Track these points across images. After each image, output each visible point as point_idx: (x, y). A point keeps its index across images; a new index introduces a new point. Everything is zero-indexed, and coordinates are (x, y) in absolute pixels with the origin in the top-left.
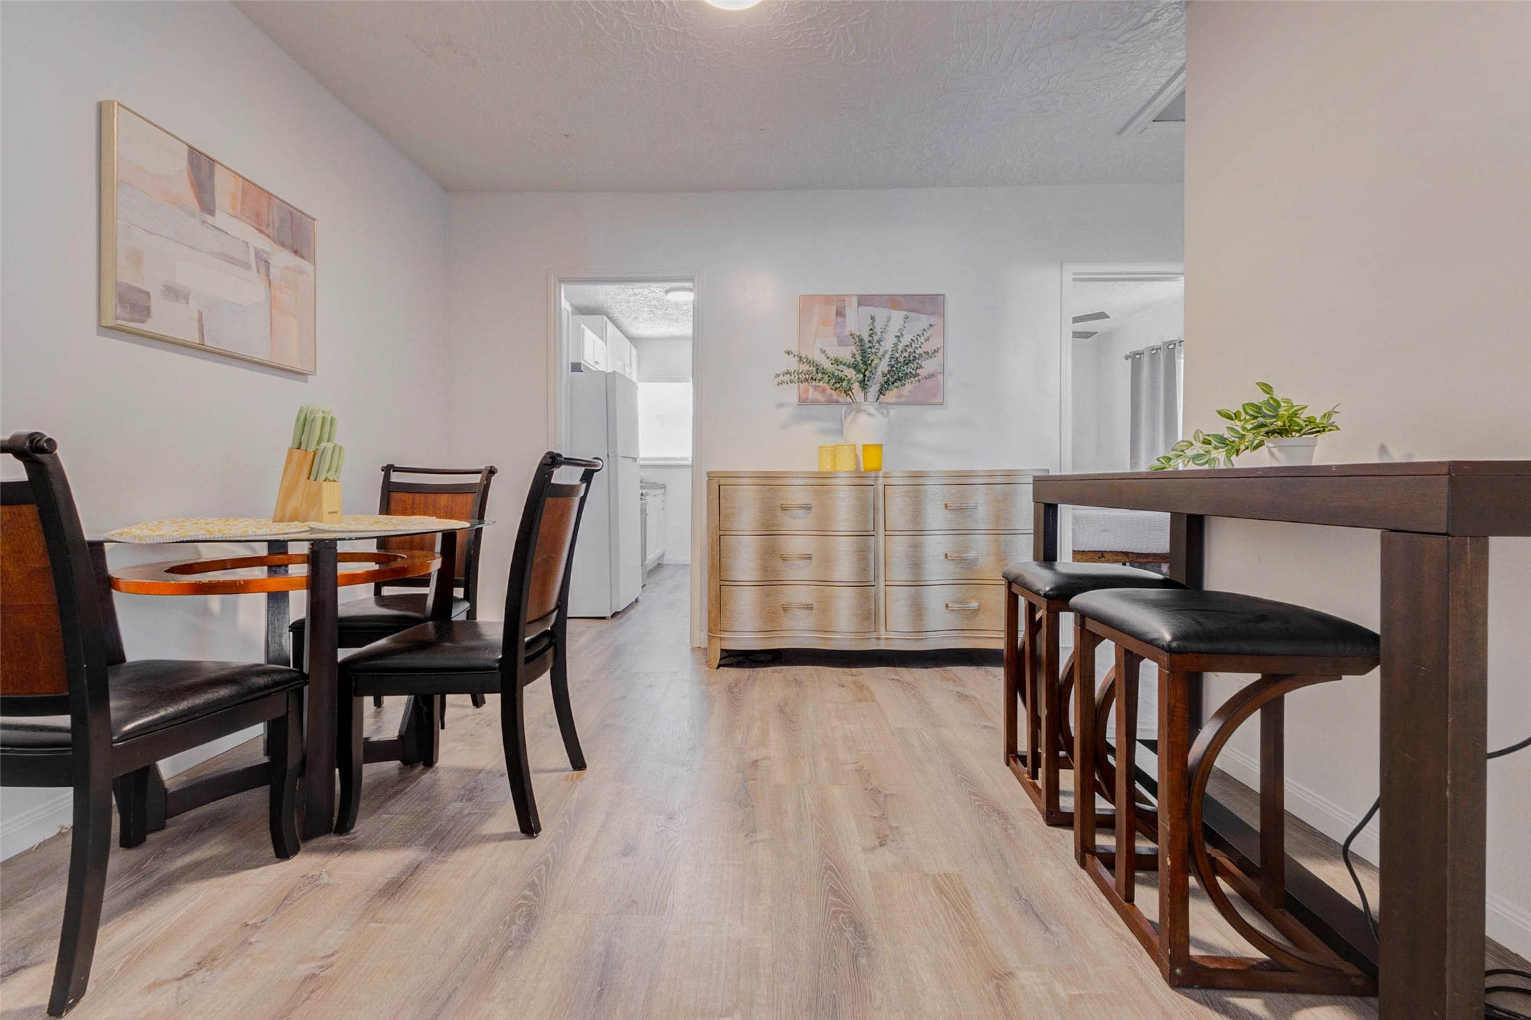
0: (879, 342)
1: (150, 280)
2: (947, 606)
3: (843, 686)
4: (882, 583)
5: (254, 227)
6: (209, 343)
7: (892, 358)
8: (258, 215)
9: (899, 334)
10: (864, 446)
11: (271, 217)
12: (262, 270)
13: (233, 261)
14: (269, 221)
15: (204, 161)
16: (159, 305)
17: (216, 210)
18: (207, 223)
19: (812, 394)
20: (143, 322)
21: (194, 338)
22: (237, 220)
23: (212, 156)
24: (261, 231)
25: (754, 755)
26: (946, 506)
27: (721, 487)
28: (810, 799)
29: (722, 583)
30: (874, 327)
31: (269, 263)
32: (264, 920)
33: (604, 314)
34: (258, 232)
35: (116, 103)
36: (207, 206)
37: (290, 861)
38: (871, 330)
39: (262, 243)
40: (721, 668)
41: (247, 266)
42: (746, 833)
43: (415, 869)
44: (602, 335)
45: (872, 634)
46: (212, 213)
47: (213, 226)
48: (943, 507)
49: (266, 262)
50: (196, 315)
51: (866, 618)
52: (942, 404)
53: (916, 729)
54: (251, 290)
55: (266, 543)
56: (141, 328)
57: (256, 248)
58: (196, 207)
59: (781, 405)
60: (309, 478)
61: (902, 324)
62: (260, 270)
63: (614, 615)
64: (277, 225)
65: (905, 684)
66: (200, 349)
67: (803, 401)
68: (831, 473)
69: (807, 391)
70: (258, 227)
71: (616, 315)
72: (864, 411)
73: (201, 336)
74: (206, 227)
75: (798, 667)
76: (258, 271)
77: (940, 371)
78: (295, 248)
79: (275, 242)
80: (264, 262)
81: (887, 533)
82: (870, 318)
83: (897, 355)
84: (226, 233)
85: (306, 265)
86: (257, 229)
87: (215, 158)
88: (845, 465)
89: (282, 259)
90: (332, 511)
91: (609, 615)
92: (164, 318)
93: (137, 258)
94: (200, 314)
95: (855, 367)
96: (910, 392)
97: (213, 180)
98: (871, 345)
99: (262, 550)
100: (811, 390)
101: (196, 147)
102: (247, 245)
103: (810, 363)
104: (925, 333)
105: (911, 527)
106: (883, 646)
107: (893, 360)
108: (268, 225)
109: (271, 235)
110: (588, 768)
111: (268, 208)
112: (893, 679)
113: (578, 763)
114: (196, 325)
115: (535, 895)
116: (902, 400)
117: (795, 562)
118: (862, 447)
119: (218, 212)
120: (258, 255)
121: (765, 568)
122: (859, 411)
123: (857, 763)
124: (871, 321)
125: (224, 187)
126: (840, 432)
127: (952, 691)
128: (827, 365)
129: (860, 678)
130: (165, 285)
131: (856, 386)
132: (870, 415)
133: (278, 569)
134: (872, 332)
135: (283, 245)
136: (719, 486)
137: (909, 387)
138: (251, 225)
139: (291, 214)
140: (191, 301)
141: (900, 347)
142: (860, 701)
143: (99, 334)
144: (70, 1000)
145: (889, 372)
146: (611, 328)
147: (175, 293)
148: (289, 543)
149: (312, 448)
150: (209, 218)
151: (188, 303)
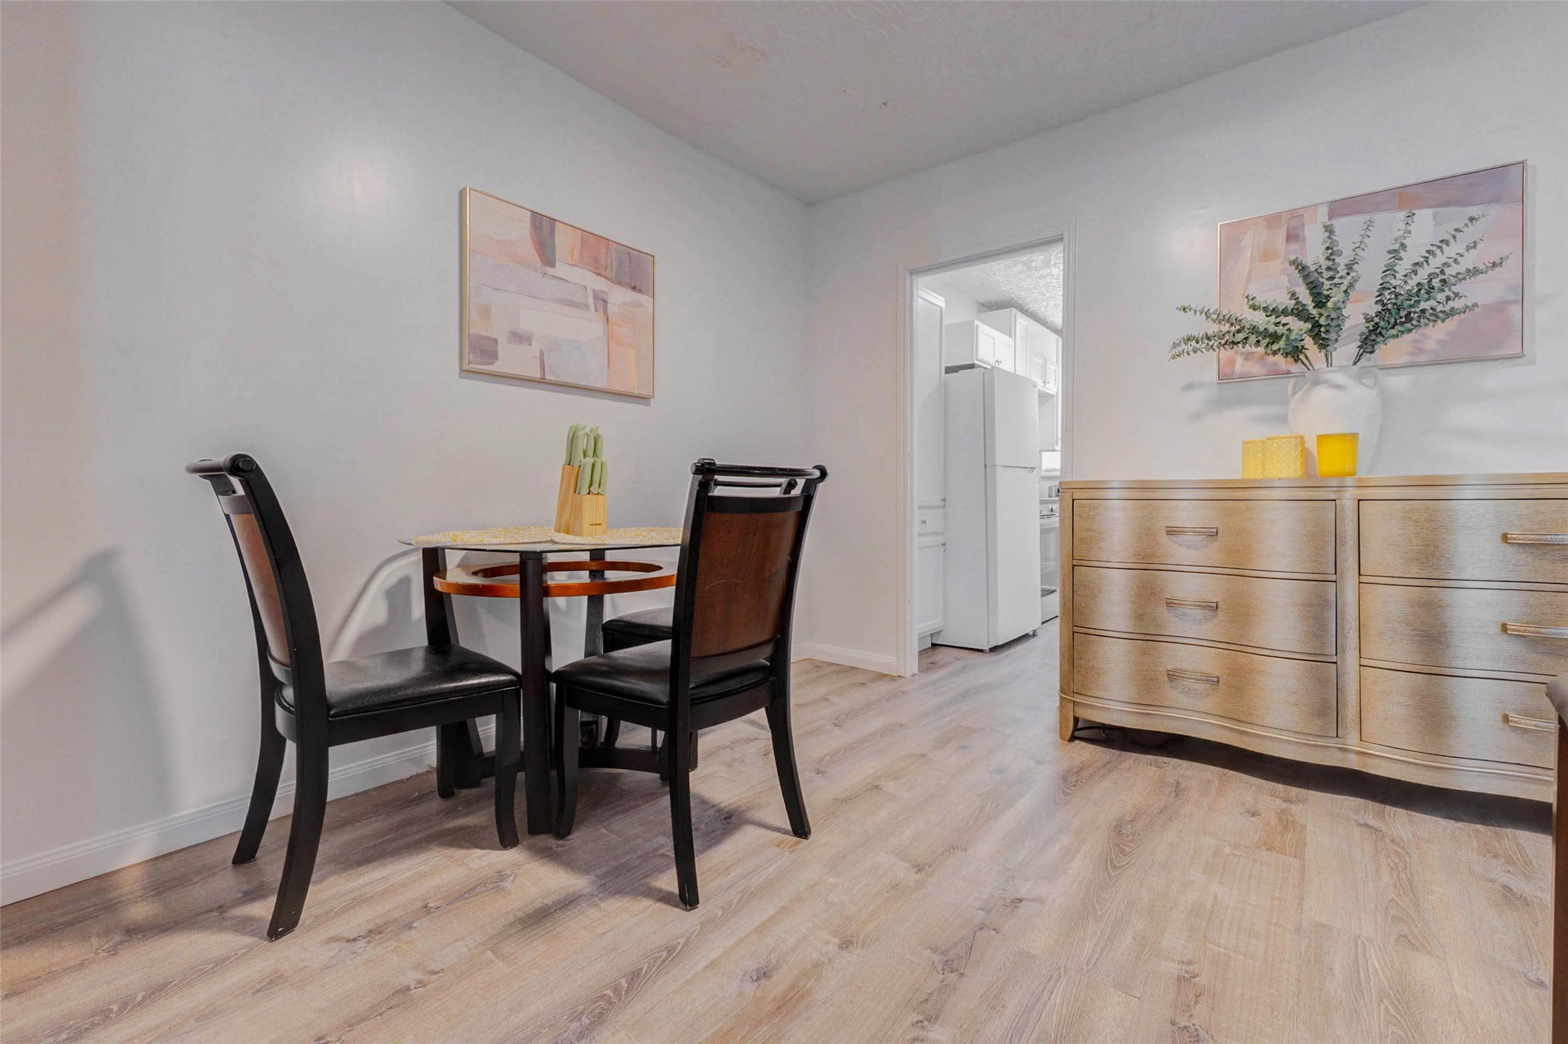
0: (1350, 267)
1: (498, 329)
2: (1506, 719)
3: (1253, 815)
4: (1351, 657)
5: (592, 271)
6: (549, 377)
7: (1383, 288)
8: (596, 261)
9: (1396, 247)
10: (1318, 436)
11: (609, 262)
12: (600, 309)
13: (574, 305)
14: (607, 264)
15: (545, 222)
16: (504, 348)
17: (557, 262)
18: (548, 275)
19: (1240, 366)
20: (492, 363)
21: (537, 374)
22: (575, 268)
23: (552, 217)
24: (599, 274)
25: (1024, 889)
26: (1505, 538)
27: (1075, 501)
28: (1058, 1000)
29: (1076, 629)
30: (1333, 242)
31: (607, 302)
32: (438, 908)
33: (1012, 307)
34: (595, 275)
35: (468, 188)
36: (548, 259)
37: (507, 852)
38: (1328, 248)
39: (600, 284)
40: (1077, 742)
41: (586, 307)
42: (921, 1018)
43: (569, 902)
44: (1009, 331)
45: (1333, 741)
46: (552, 265)
47: (553, 276)
48: (1499, 537)
49: (604, 301)
50: (538, 354)
51: (1321, 712)
52: (1520, 356)
53: (1357, 937)
54: (589, 328)
55: (588, 553)
56: (491, 369)
57: (594, 290)
58: (537, 261)
59: (1190, 387)
60: (575, 492)
61: (1403, 227)
62: (598, 309)
63: (995, 649)
64: (615, 266)
65: (1387, 841)
66: (542, 382)
67: (1225, 377)
68: (1259, 481)
69: (1232, 363)
70: (595, 270)
71: (1032, 307)
72: (1326, 382)
73: (542, 372)
74: (548, 278)
75: (1197, 764)
76: (596, 311)
77: (1511, 297)
78: (633, 284)
79: (612, 282)
80: (601, 301)
81: (1363, 579)
82: (1323, 230)
83: (1394, 282)
84: (565, 280)
85: (644, 299)
86: (595, 273)
87: (555, 218)
88: (1285, 467)
89: (619, 297)
90: (594, 523)
91: (987, 648)
92: (511, 359)
93: (486, 312)
94: (542, 353)
95: (1300, 312)
96: (1440, 342)
97: (554, 237)
98: (1331, 273)
99: (586, 557)
100: (1239, 361)
101: (535, 210)
102: (585, 288)
103: (1228, 320)
104: (1458, 235)
105: (1415, 571)
106: (1352, 762)
107: (1386, 293)
108: (606, 268)
109: (609, 277)
110: (812, 836)
111: (607, 253)
112: (1366, 825)
113: (800, 827)
114: (538, 362)
115: (627, 992)
116: (1421, 359)
117: (1186, 611)
118: (1316, 439)
119: (558, 264)
120: (597, 295)
121: (1139, 617)
122: (1317, 382)
123: (1189, 963)
124: (1327, 234)
125: (564, 242)
126: (1283, 419)
127: (1493, 881)
128: (1259, 319)
129: (1296, 809)
130: (510, 332)
131: (1309, 342)
132: (1338, 387)
133: (597, 574)
134: (1330, 251)
135: (620, 283)
136: (1073, 500)
137: (1435, 334)
138: (590, 271)
139: (629, 254)
140: (534, 343)
141: (1402, 268)
142: (1270, 849)
143: (461, 377)
144: (280, 928)
145: (1378, 314)
146: (1022, 321)
147: (519, 338)
148: (606, 551)
149: (577, 465)
150: (550, 270)
151: (530, 345)
